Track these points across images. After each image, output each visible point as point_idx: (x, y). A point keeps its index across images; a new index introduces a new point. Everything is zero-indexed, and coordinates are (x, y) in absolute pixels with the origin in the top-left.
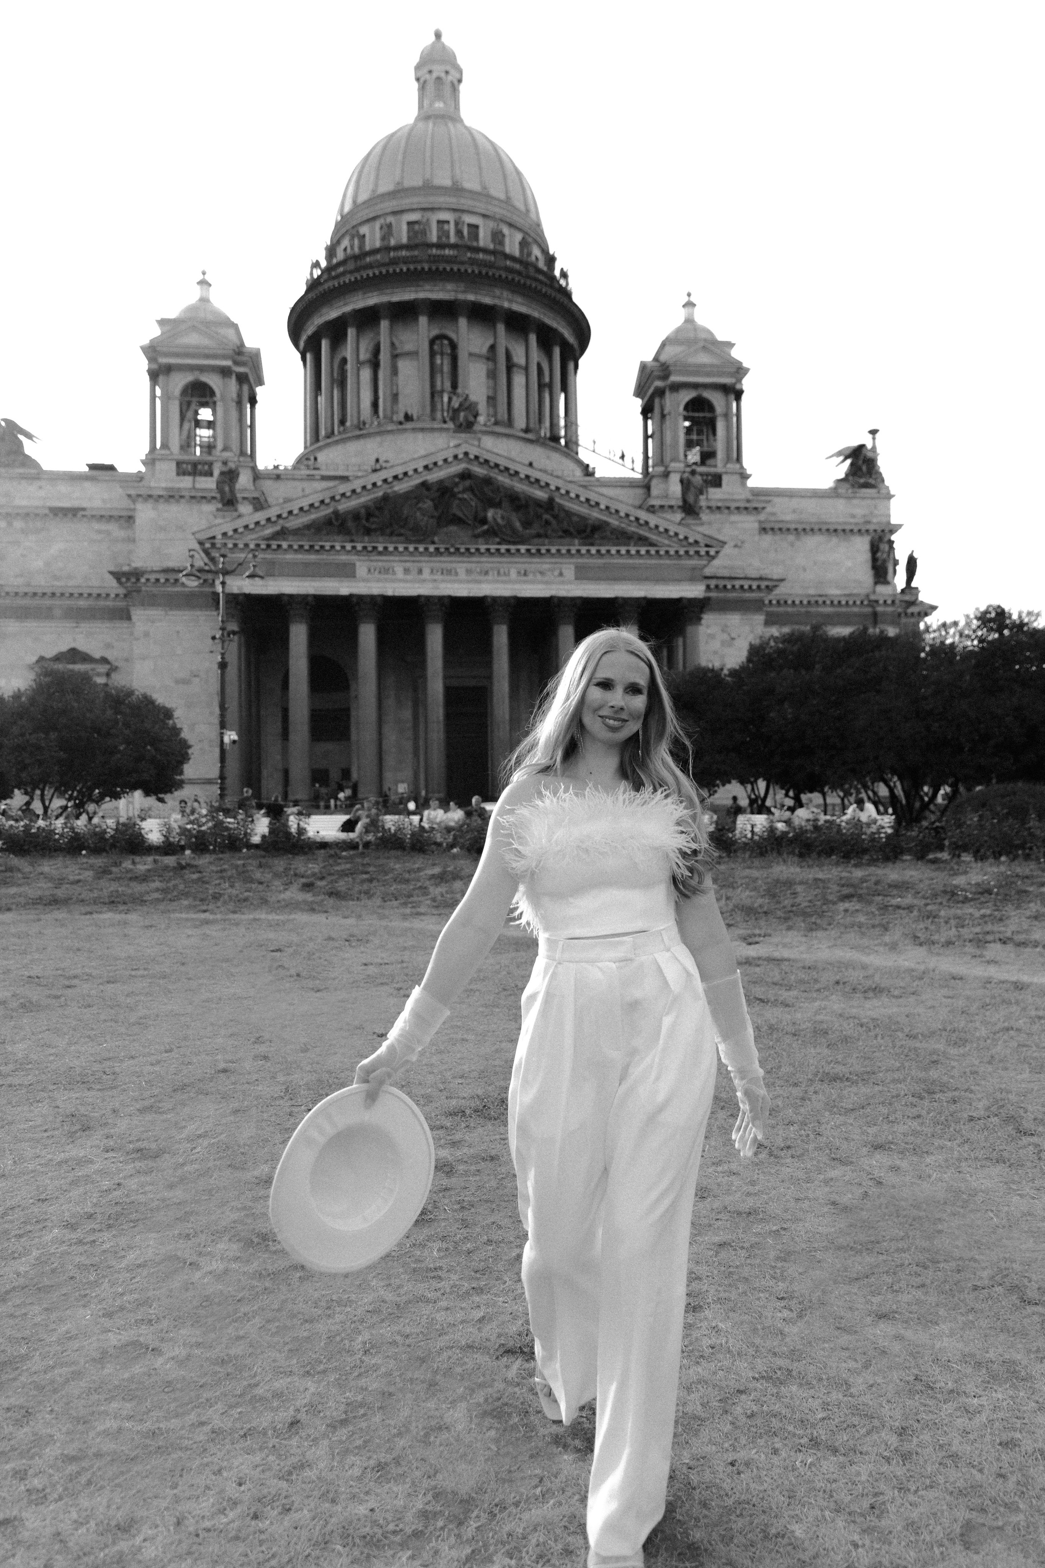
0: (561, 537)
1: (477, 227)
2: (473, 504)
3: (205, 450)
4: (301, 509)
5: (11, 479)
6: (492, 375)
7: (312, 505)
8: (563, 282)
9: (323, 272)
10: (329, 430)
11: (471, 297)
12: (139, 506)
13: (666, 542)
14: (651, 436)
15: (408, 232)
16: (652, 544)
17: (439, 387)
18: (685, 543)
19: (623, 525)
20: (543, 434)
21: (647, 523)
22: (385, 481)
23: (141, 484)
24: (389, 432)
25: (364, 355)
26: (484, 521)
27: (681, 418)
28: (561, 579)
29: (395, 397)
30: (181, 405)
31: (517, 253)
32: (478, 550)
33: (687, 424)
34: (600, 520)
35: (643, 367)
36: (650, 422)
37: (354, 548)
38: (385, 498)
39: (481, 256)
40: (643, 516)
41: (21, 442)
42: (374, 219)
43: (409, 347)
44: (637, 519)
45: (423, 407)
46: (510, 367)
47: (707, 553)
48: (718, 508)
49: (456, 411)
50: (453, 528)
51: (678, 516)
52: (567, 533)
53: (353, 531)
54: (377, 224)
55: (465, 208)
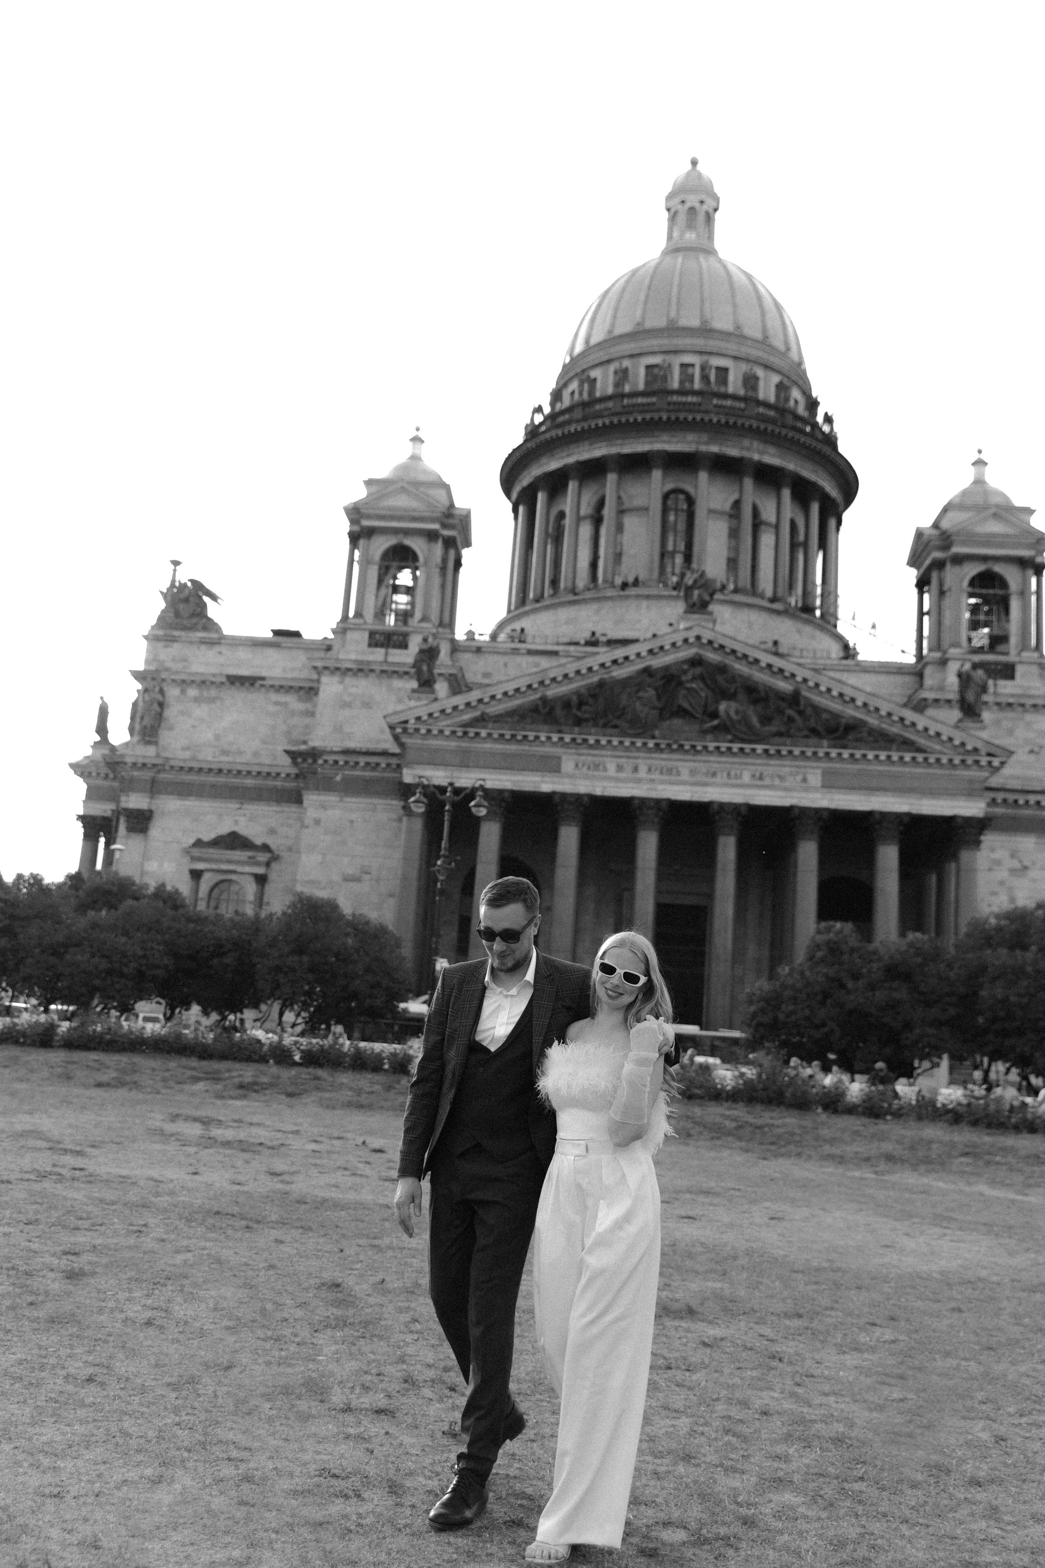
0: (807, 737)
1: (726, 370)
2: (703, 694)
3: (401, 618)
4: (505, 694)
5: (191, 643)
6: (734, 534)
7: (517, 690)
8: (826, 429)
9: (546, 418)
10: (539, 592)
11: (715, 449)
12: (325, 679)
13: (938, 747)
14: (928, 613)
15: (647, 375)
16: (920, 750)
17: (670, 547)
18: (961, 750)
19: (884, 726)
20: (793, 603)
21: (914, 724)
22: (602, 665)
23: (329, 654)
24: (610, 598)
25: (586, 509)
26: (714, 715)
27: (965, 595)
28: (804, 785)
29: (618, 557)
30: (380, 569)
31: (772, 399)
32: (705, 748)
33: (973, 601)
34: (855, 718)
35: (919, 534)
36: (926, 597)
37: (561, 739)
38: (601, 684)
39: (729, 403)
40: (910, 716)
41: (205, 605)
42: (609, 362)
43: (638, 502)
44: (902, 719)
45: (651, 570)
46: (757, 525)
47: (990, 763)
48: (1010, 705)
49: (689, 590)
50: (677, 722)
51: (955, 714)
52: (814, 732)
53: (562, 720)
54: (612, 368)
55: (715, 350)
